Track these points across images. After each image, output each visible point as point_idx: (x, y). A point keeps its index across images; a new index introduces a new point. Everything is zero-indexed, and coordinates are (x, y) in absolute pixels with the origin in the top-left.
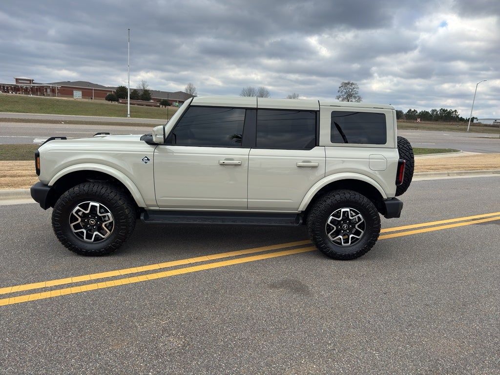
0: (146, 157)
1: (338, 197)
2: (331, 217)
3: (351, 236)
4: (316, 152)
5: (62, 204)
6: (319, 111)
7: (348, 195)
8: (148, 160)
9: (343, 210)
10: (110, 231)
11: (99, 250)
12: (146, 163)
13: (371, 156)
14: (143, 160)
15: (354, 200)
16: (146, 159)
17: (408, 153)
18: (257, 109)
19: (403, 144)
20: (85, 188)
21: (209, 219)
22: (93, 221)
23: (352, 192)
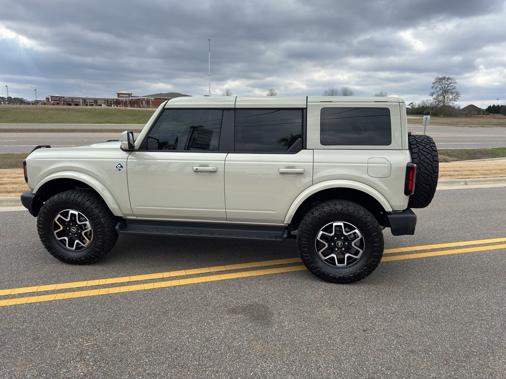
0: (119, 164)
1: (327, 209)
2: (321, 233)
3: (347, 255)
4: (302, 155)
5: (44, 212)
6: (306, 108)
7: (339, 207)
8: (122, 167)
9: (335, 224)
10: (90, 239)
11: (80, 259)
12: (120, 170)
13: (370, 161)
14: (117, 167)
15: (347, 212)
16: (120, 166)
17: (429, 156)
18: (235, 109)
19: (424, 145)
20: (63, 196)
21: (185, 230)
22: (74, 229)
23: (345, 203)
